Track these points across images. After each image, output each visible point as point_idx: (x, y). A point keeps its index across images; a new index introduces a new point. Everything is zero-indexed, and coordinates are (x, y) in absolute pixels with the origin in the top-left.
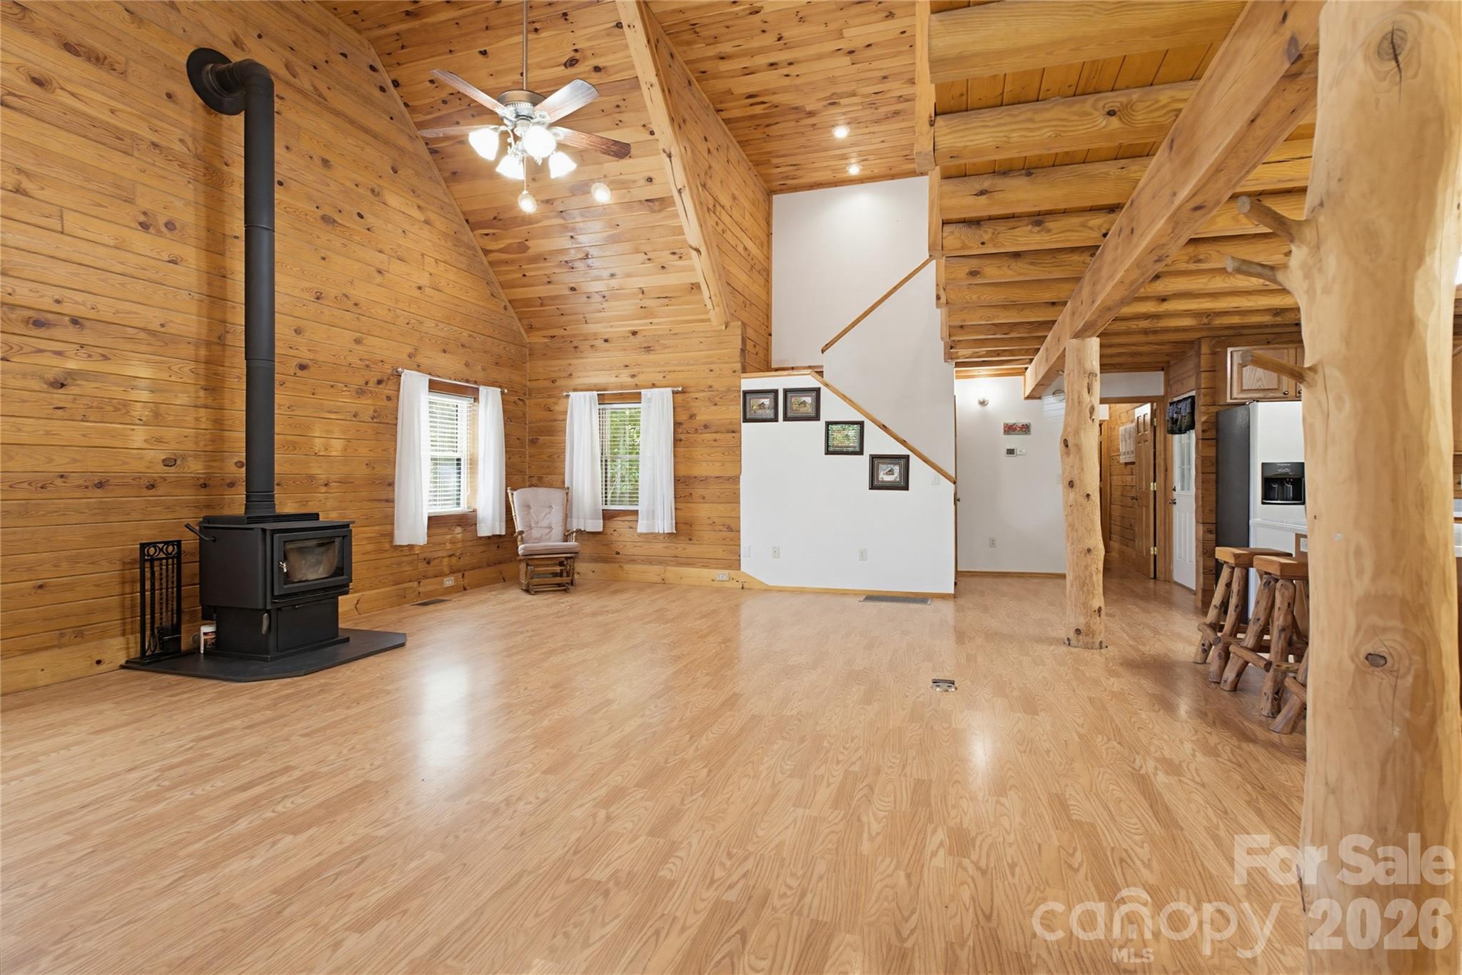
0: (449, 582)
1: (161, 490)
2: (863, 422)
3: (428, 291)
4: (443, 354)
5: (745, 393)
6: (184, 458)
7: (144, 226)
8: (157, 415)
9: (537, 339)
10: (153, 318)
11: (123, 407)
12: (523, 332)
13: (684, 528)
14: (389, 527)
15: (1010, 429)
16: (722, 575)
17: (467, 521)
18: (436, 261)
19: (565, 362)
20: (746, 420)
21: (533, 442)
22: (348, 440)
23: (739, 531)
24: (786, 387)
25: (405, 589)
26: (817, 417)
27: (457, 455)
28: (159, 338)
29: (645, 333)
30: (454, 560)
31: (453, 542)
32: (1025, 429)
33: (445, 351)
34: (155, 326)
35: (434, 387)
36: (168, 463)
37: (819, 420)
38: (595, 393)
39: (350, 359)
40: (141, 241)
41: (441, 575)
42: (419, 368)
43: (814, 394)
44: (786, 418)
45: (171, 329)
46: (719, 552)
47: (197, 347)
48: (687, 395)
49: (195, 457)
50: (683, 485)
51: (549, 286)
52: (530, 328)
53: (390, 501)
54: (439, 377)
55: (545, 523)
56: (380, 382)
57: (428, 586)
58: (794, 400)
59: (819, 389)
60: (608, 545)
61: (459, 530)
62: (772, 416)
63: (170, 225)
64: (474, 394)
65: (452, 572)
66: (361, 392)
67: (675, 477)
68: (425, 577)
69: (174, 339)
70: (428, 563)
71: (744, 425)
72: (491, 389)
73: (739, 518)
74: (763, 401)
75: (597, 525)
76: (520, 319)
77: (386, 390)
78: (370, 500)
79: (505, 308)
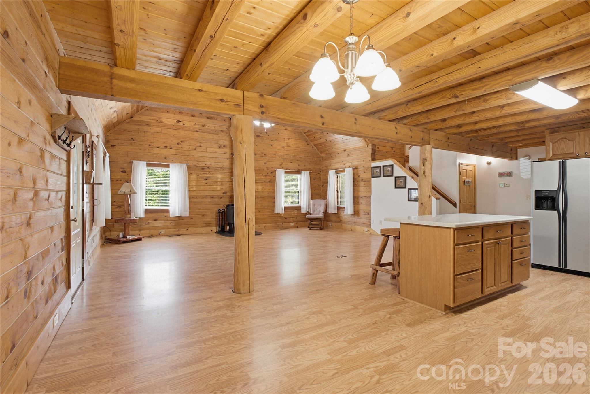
0: (292, 224)
1: (223, 199)
2: (406, 176)
3: (286, 147)
4: (291, 164)
5: (372, 168)
6: (227, 192)
7: (220, 147)
8: (222, 184)
9: (323, 155)
10: (220, 165)
11: (216, 182)
12: (320, 153)
13: (356, 213)
14: (273, 209)
15: (501, 175)
16: (366, 229)
17: (299, 208)
18: (288, 139)
19: (329, 161)
20: (372, 177)
21: (322, 186)
22: (263, 187)
23: (371, 215)
24: (384, 165)
25: (278, 225)
26: (392, 175)
27: (297, 190)
28: (222, 168)
29: (347, 150)
30: (294, 219)
31: (294, 214)
32: (509, 174)
33: (291, 162)
34: (221, 166)
35: (286, 172)
36: (224, 193)
37: (393, 176)
38: (335, 170)
39: (263, 168)
40: (219, 150)
41: (291, 222)
42: (283, 168)
43: (391, 167)
44: (383, 176)
45: (224, 167)
46: (365, 221)
47: (229, 170)
48: (357, 170)
49: (229, 192)
50: (356, 199)
51: (320, 140)
52: (321, 152)
53: (274, 202)
54: (289, 169)
55: (318, 210)
56: (271, 173)
57: (286, 225)
58: (385, 169)
59: (393, 165)
60: (339, 217)
61: (296, 210)
62: (379, 175)
63: (224, 146)
64: (300, 173)
65: (294, 222)
66: (266, 176)
67: (354, 196)
68: (285, 222)
69: (225, 168)
70: (286, 219)
71: (372, 178)
72: (305, 172)
73: (371, 210)
74: (377, 170)
75: (335, 211)
76: (318, 150)
77: (273, 175)
78: (269, 202)
79: (313, 147)
